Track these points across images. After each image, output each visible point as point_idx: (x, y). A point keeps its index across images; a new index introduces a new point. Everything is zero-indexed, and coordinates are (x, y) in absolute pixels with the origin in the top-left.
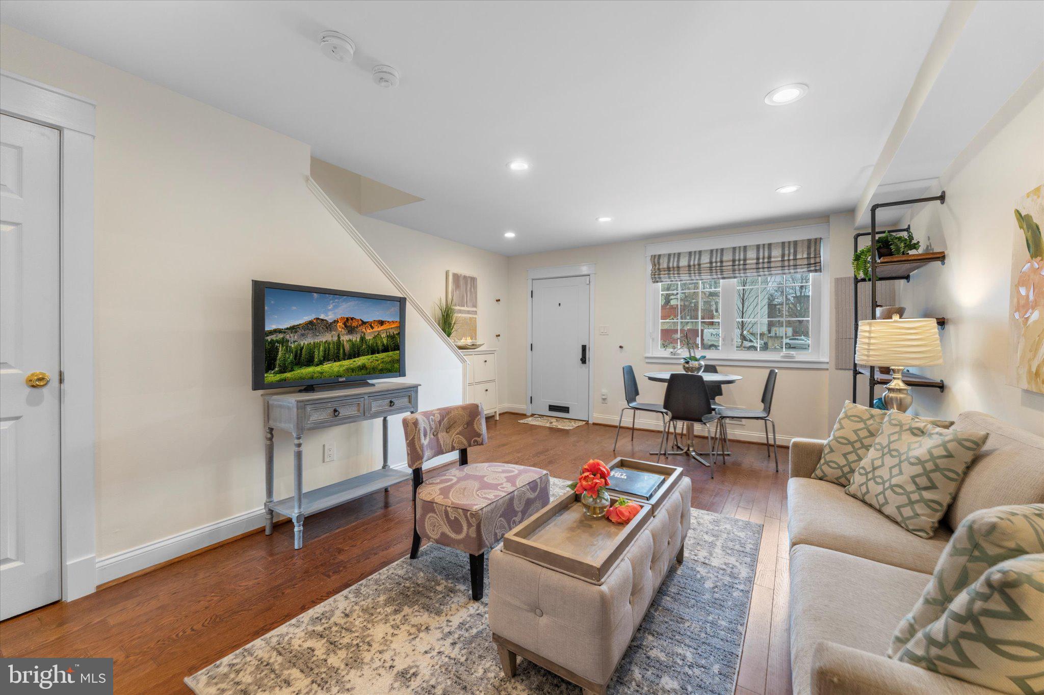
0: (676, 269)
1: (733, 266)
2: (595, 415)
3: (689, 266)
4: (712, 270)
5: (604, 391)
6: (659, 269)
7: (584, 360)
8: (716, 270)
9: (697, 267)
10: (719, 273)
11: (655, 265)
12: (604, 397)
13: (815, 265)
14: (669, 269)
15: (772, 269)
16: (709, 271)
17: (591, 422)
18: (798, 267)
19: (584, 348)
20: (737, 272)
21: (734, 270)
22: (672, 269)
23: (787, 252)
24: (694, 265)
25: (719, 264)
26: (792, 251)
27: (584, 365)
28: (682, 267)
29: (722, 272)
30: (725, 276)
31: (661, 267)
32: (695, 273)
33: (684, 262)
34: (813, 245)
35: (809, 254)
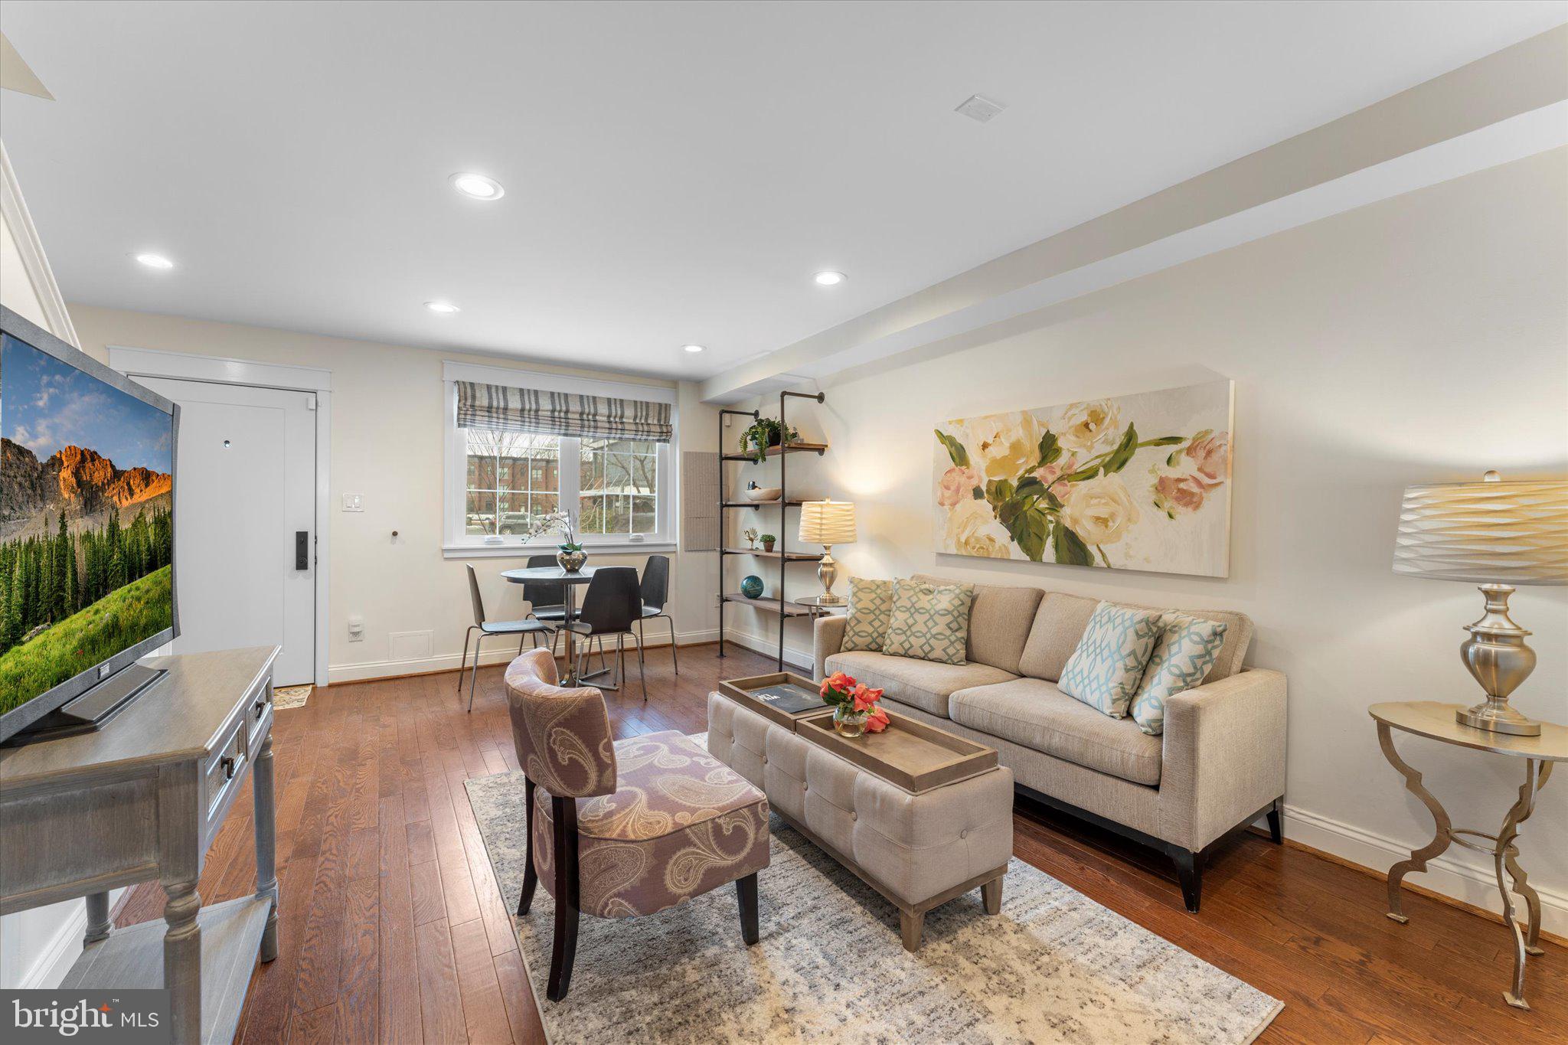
0: (501, 411)
1: (582, 420)
2: (333, 668)
3: (522, 410)
4: (555, 421)
5: (356, 618)
6: (472, 406)
7: (302, 563)
8: (560, 422)
9: (532, 413)
10: (563, 427)
11: (466, 399)
12: (356, 630)
13: (665, 435)
14: (489, 409)
15: (626, 432)
16: (551, 422)
17: (322, 683)
18: (651, 434)
19: (302, 539)
20: (586, 429)
21: (583, 426)
22: (494, 410)
23: (639, 414)
24: (530, 410)
25: (562, 415)
26: (644, 414)
27: (302, 573)
28: (511, 410)
29: (567, 425)
30: (570, 432)
31: (477, 403)
32: (530, 422)
33: (514, 403)
34: (664, 409)
35: (659, 420)
